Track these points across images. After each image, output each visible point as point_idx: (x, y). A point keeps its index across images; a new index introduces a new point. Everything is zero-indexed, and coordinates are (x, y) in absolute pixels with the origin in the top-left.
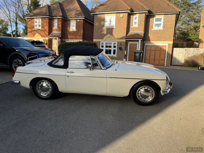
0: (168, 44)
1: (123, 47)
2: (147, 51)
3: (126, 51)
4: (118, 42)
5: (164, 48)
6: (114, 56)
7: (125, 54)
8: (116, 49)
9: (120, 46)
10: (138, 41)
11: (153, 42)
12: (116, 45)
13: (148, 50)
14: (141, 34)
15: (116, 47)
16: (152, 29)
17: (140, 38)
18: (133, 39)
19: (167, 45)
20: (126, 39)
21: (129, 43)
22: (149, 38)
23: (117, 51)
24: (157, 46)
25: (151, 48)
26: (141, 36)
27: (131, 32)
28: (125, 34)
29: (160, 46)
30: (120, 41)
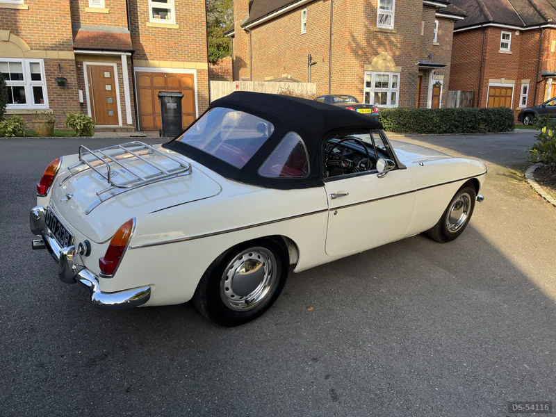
0: (198, 70)
1: (72, 79)
2: (142, 91)
3: (81, 92)
4: (46, 62)
5: (188, 80)
6: (39, 110)
7: (82, 101)
8: (43, 83)
9: (57, 74)
10: (119, 57)
11: (155, 62)
12: (41, 70)
13: (144, 88)
14: (124, 38)
15: (43, 77)
16: (148, 24)
17: (123, 49)
18: (102, 50)
19: (194, 72)
20: (75, 49)
21: (86, 63)
22: (143, 50)
23: (49, 93)
24: (169, 75)
25: (152, 82)
26: (126, 44)
27: (87, 28)
28: (68, 34)
29: (177, 74)
30: (54, 55)
